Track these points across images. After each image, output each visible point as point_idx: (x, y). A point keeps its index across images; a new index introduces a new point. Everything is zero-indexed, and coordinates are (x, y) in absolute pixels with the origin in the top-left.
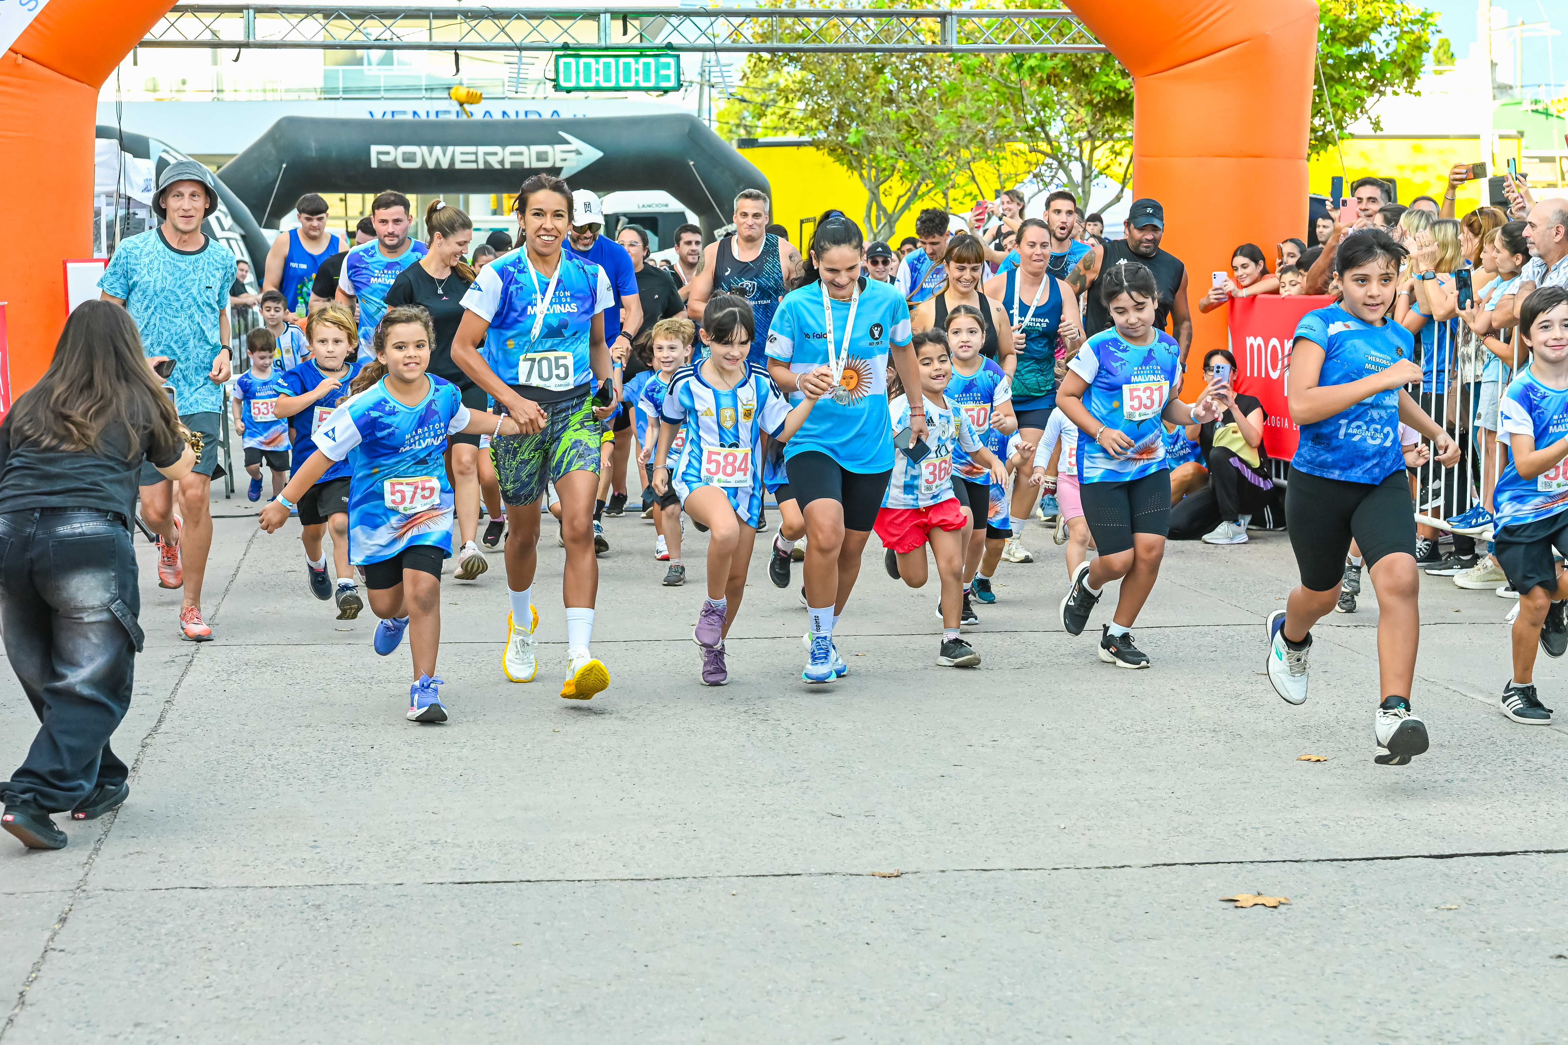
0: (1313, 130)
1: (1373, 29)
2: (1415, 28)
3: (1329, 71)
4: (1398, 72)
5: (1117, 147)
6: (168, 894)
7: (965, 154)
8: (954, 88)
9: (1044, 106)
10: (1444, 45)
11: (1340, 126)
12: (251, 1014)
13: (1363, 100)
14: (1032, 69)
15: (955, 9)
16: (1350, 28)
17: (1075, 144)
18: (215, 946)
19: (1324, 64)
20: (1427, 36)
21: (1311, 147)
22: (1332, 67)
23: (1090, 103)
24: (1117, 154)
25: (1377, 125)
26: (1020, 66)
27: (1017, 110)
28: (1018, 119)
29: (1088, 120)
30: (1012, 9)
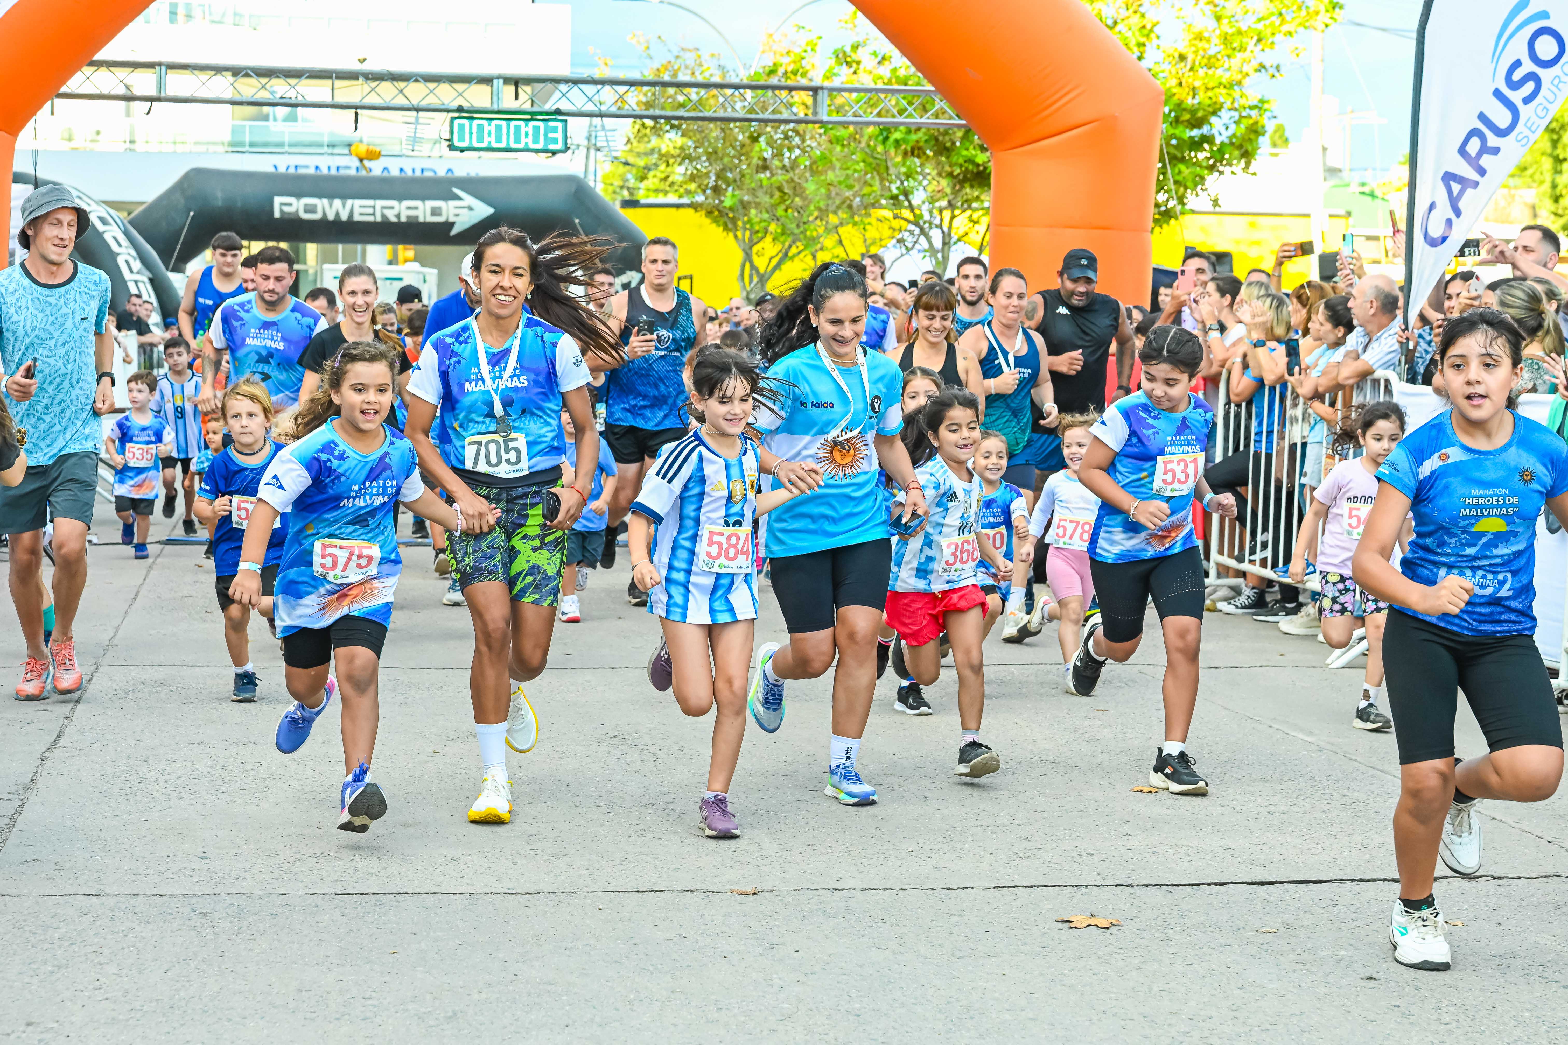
0: (1157, 205)
1: (1214, 113)
2: (1254, 113)
3: (1173, 151)
4: (1237, 153)
5: (975, 216)
6: (61, 900)
7: (833, 219)
8: (823, 157)
9: (908, 176)
10: (1280, 129)
11: (1181, 200)
12: (138, 1016)
13: (1202, 179)
14: (897, 142)
15: (826, 84)
16: (1193, 112)
17: (936, 212)
18: (106, 951)
19: (1168, 144)
20: (1264, 121)
21: (1156, 221)
22: (1176, 147)
23: (950, 175)
24: (975, 223)
25: (1216, 202)
26: (886, 139)
27: (882, 180)
28: (883, 188)
29: (948, 190)
30: (880, 85)
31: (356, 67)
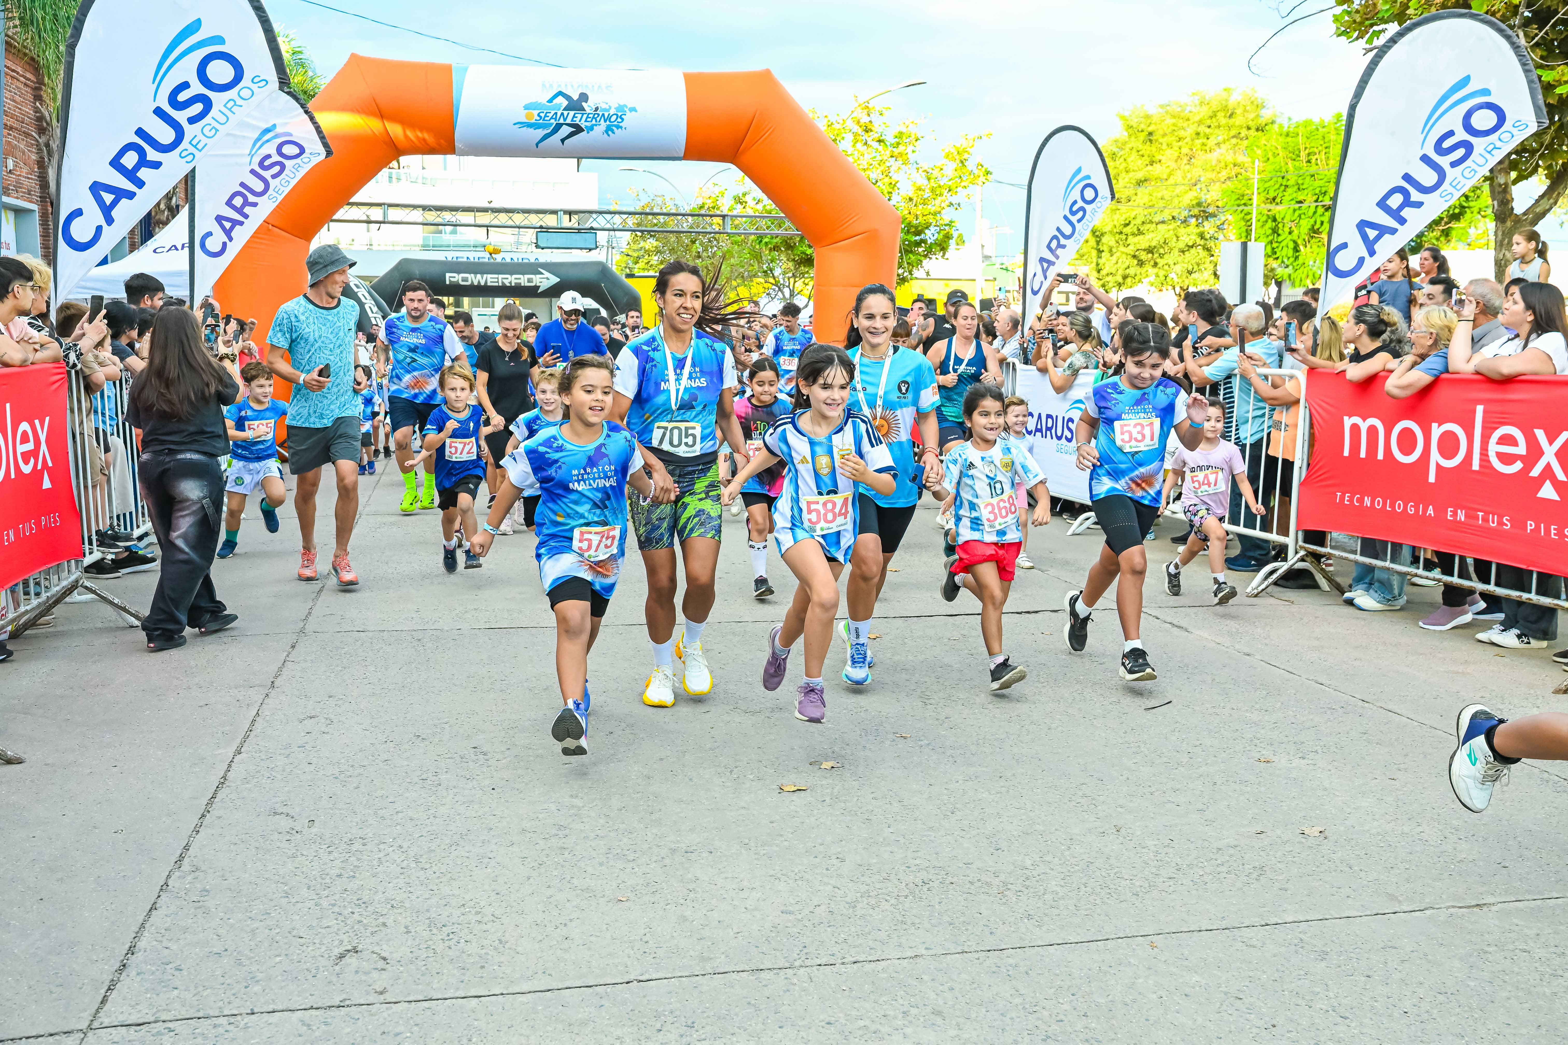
0: (898, 275)
1: (927, 228)
2: (947, 228)
3: (906, 247)
4: (938, 248)
5: (806, 281)
6: (345, 634)
7: (734, 283)
8: (729, 251)
9: (772, 261)
10: (960, 236)
11: (910, 273)
12: (386, 691)
13: (921, 261)
14: (766, 243)
15: (730, 213)
16: (916, 227)
17: (786, 280)
18: (368, 659)
19: (904, 244)
20: (952, 232)
21: (897, 283)
22: (907, 245)
23: (794, 260)
24: (806, 285)
25: (928, 273)
26: (761, 241)
27: (759, 263)
28: (759, 267)
29: (792, 268)
30: (757, 214)
31: (487, 205)
